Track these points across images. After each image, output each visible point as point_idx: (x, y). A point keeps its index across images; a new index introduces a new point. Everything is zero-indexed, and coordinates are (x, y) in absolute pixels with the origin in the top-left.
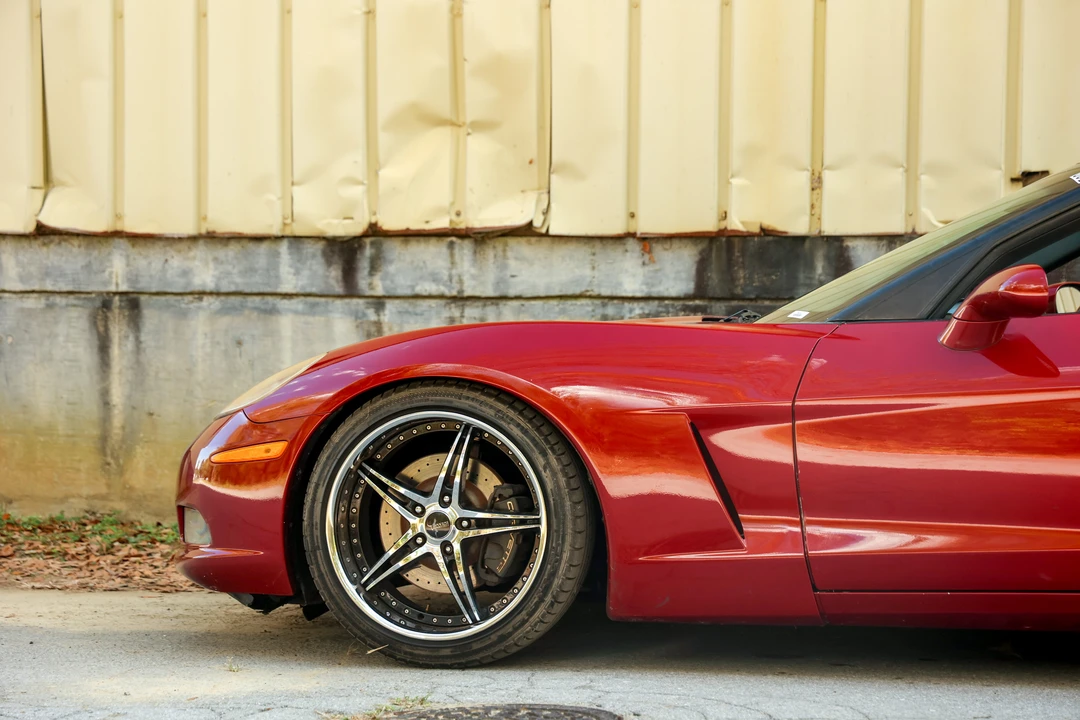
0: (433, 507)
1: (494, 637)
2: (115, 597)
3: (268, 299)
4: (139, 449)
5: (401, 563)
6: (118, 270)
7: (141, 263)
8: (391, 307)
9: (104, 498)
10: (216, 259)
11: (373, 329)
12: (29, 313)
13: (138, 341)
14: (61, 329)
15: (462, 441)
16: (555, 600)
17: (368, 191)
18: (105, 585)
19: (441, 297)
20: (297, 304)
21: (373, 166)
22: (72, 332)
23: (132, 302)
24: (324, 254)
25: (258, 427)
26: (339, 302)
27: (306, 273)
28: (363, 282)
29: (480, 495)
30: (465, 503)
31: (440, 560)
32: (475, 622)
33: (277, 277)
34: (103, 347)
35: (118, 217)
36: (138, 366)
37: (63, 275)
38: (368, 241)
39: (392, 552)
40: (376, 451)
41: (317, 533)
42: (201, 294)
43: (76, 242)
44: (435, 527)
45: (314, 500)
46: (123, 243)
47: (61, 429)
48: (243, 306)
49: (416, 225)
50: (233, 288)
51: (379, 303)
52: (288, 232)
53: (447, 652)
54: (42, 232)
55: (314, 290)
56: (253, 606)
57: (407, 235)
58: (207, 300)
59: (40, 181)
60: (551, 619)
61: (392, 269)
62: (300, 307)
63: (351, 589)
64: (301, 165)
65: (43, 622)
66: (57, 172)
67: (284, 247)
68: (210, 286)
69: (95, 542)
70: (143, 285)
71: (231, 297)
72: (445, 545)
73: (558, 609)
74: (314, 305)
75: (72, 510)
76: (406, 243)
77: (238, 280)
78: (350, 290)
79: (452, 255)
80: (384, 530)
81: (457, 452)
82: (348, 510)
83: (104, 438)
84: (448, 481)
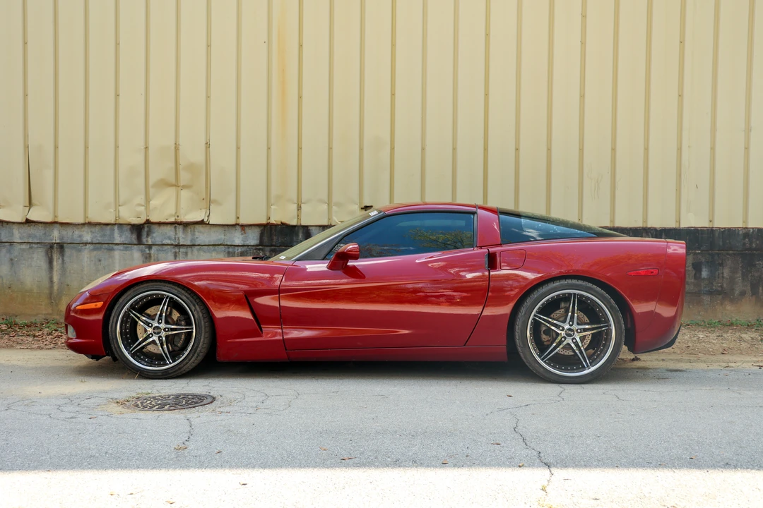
0: (156, 324)
1: (177, 368)
2: (50, 352)
3: (110, 246)
4: (63, 298)
5: (144, 344)
6: (56, 235)
7: (64, 233)
8: (154, 248)
9: (50, 314)
10: (91, 231)
11: (148, 256)
12: (23, 250)
13: (63, 260)
14: (35, 256)
15: (166, 301)
16: (198, 355)
17: (146, 209)
18: (47, 347)
19: (172, 245)
20: (121, 247)
21: (148, 200)
22: (39, 258)
23: (61, 246)
24: (130, 230)
25: (94, 297)
26: (135, 246)
27: (124, 236)
28: (144, 240)
29: (173, 320)
30: (167, 322)
31: (158, 342)
32: (170, 363)
33: (114, 238)
34: (50, 262)
35: (56, 217)
36: (63, 269)
37: (36, 236)
38: (146, 225)
39: (141, 340)
40: (136, 305)
41: (114, 334)
42: (86, 244)
43: (40, 225)
44: (156, 331)
45: (113, 322)
46: (58, 225)
47: (35, 291)
48: (101, 248)
49: (163, 221)
50: (97, 242)
51: (150, 247)
52: (117, 222)
53: (160, 374)
54: (28, 222)
55: (127, 242)
56: (92, 358)
57: (160, 224)
58: (88, 246)
59: (28, 204)
60: (197, 362)
61: (154, 235)
62: (122, 248)
63: (126, 353)
64: (122, 199)
65: (19, 363)
66: (34, 201)
67: (116, 227)
68: (89, 241)
69: (46, 331)
70: (65, 240)
71: (97, 245)
72: (159, 337)
73: (200, 358)
74: (127, 248)
75: (39, 319)
76: (160, 226)
77: (99, 239)
78: (140, 242)
79: (176, 231)
80: (139, 332)
81: (164, 305)
82: (126, 325)
83: (51, 293)
84: (161, 315)
